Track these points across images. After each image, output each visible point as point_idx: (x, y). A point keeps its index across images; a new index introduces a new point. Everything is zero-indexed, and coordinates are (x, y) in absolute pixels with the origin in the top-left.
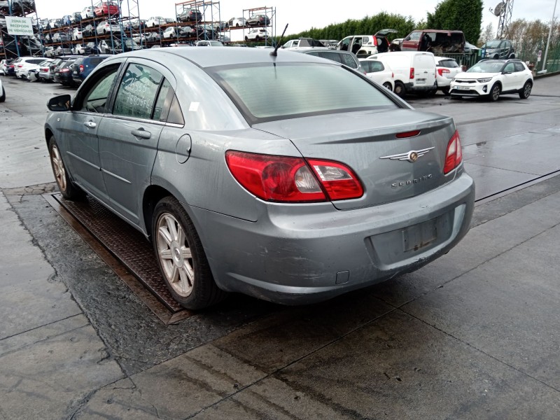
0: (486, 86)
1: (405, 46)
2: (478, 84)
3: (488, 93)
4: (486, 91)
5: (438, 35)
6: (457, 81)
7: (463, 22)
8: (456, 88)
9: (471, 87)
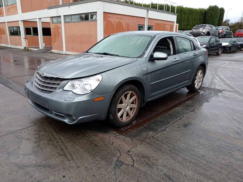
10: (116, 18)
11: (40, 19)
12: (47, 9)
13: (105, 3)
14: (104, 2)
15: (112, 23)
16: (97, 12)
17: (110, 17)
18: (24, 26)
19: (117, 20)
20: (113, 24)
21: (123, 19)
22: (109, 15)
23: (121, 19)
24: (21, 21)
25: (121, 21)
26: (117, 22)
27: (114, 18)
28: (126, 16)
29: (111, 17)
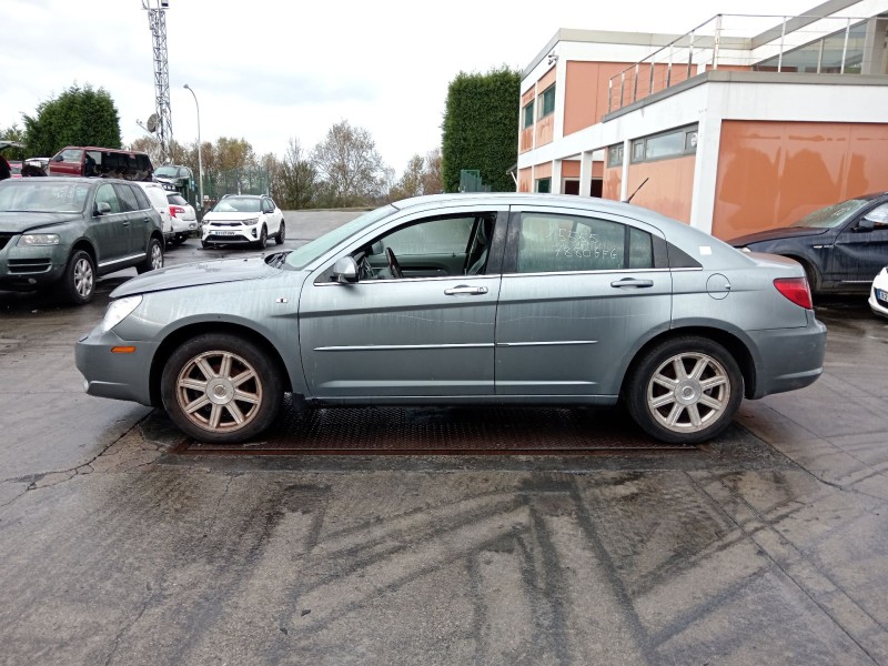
0: (255, 230)
1: (53, 170)
2: (243, 227)
3: (258, 238)
4: (255, 236)
5: (104, 154)
6: (213, 224)
7: (94, 136)
8: (213, 233)
9: (237, 231)
10: (791, 138)
11: (590, 153)
12: (601, 124)
13: (733, 86)
14: (727, 85)
15: (765, 158)
16: (697, 123)
17: (756, 136)
18: (562, 176)
19: (794, 148)
20: (773, 160)
21: (830, 139)
22: (753, 129)
23: (819, 139)
24: (558, 160)
25: (813, 147)
26: (792, 154)
27: (779, 138)
28: (849, 127)
29: (761, 134)
